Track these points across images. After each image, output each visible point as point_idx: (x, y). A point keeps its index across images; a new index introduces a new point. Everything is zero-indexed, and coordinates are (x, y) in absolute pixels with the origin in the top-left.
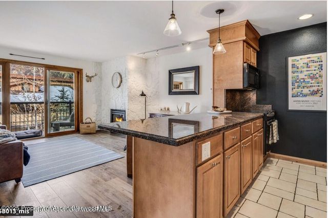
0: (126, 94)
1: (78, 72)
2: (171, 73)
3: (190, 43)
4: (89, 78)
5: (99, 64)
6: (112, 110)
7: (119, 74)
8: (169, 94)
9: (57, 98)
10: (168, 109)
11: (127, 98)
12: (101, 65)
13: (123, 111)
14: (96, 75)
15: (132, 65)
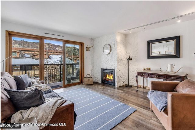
0: (116, 58)
1: (81, 45)
2: (149, 43)
3: (181, 16)
4: (88, 49)
5: (93, 40)
6: (102, 69)
7: (109, 45)
8: (148, 58)
9: (58, 62)
10: (149, 69)
11: (116, 61)
12: (94, 40)
13: (112, 70)
14: (92, 47)
15: (119, 38)
